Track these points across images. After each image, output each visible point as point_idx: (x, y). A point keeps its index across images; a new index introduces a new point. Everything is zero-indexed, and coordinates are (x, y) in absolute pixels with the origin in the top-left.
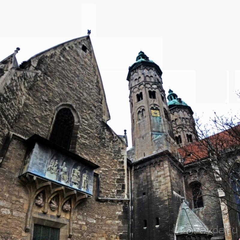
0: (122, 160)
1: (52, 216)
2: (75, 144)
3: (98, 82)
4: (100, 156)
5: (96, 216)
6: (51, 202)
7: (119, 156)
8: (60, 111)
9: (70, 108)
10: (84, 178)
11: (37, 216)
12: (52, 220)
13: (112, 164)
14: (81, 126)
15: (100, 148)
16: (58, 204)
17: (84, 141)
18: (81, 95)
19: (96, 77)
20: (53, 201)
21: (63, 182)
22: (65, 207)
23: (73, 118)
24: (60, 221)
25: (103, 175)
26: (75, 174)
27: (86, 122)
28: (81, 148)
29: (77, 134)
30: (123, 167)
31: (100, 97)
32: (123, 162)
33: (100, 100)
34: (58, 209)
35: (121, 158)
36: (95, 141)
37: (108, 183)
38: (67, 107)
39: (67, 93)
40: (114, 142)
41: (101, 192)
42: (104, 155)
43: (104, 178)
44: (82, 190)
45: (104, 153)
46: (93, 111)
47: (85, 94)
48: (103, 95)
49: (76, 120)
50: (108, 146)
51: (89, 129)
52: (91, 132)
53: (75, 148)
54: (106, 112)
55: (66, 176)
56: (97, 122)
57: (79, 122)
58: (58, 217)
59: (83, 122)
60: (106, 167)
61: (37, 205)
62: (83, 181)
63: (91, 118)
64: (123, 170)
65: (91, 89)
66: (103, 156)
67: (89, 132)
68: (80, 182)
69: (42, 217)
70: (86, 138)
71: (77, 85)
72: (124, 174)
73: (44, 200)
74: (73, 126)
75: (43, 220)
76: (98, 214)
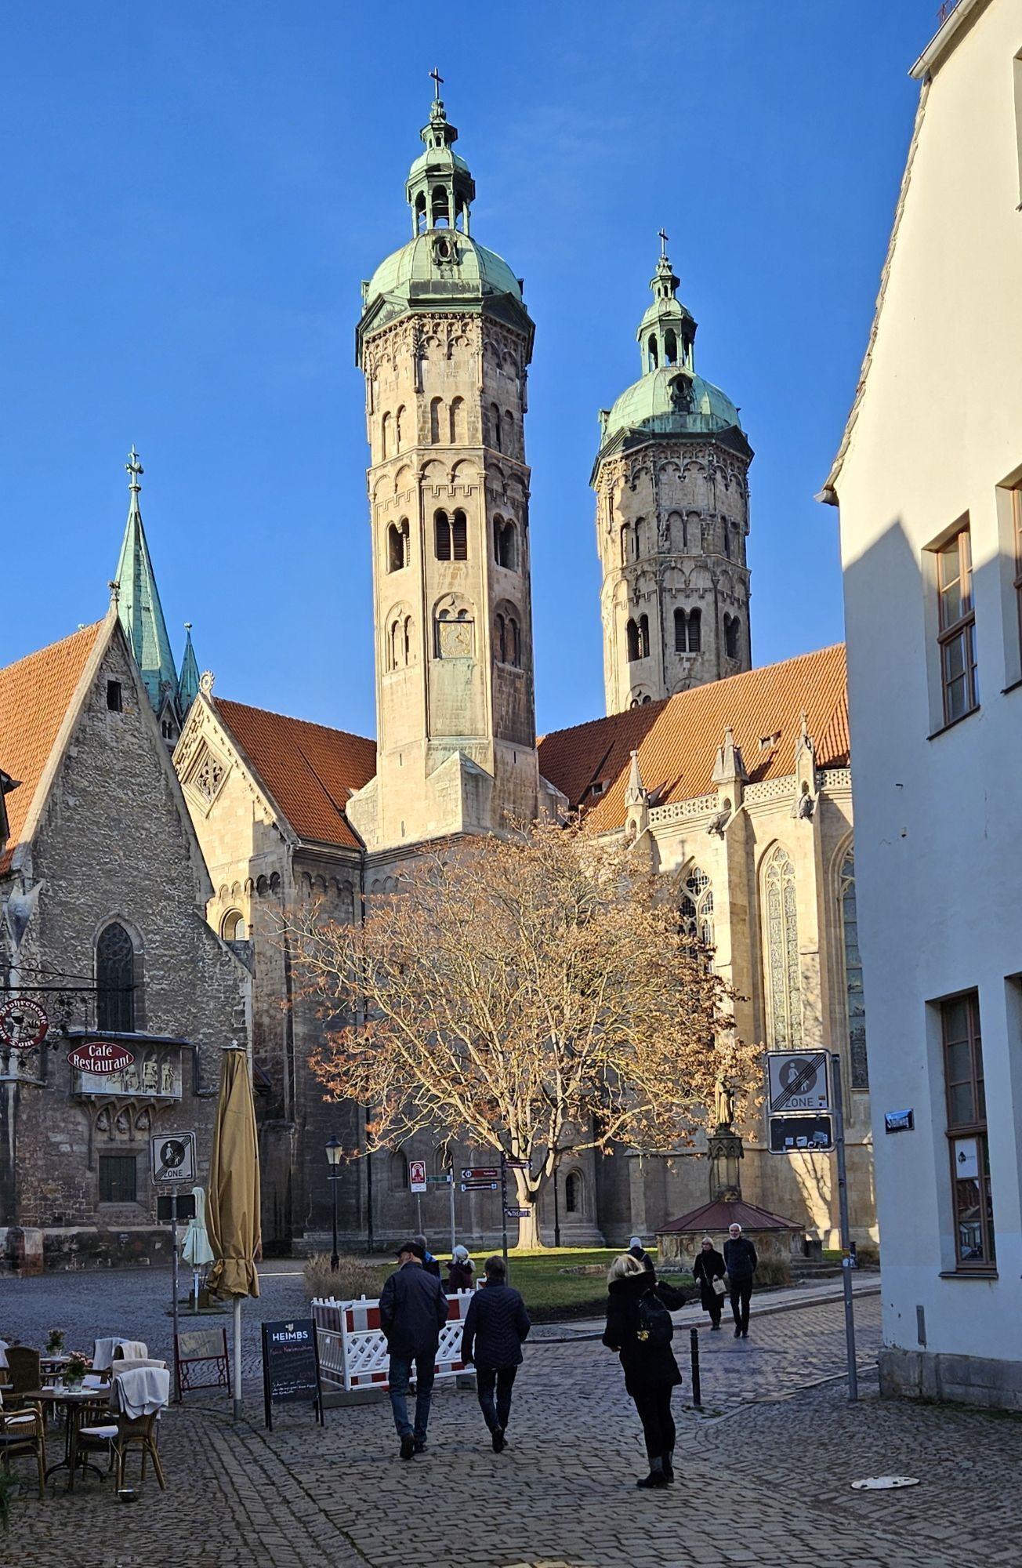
0: (240, 1007)
1: (122, 1142)
2: (143, 1002)
3: (170, 795)
4: (194, 1003)
5: (196, 1124)
6: (118, 1121)
7: (234, 998)
8: (102, 937)
9: (119, 921)
10: (165, 1072)
11: (102, 1146)
12: (124, 1147)
13: (222, 1018)
14: (149, 953)
15: (195, 985)
16: (129, 1122)
17: (159, 987)
18: (135, 873)
19: (163, 782)
20: (122, 1120)
21: (132, 1092)
22: (140, 1124)
23: (128, 939)
24: (135, 1145)
25: (205, 1044)
26: (149, 1071)
27: (157, 937)
28: (155, 1004)
29: (143, 976)
30: (244, 1023)
31: (182, 841)
32: (243, 1012)
33: (183, 852)
34: (130, 1128)
35: (239, 1004)
36: (181, 973)
37: (214, 1060)
38: (111, 922)
39: (105, 892)
40: (222, 965)
41: (202, 1078)
42: (205, 999)
43: (207, 1050)
44: (163, 1093)
45: (204, 995)
46: (170, 898)
47: (143, 864)
48: (189, 831)
49: (136, 942)
50: (211, 978)
51: (167, 952)
52: (172, 957)
53: (143, 1009)
54: (203, 878)
55: (135, 1080)
56: (182, 923)
57: (142, 946)
58: (132, 1140)
59: (152, 941)
60: (210, 1026)
61: (100, 1129)
62: (164, 1077)
63: (167, 921)
64: (244, 1030)
65: (156, 835)
66: (202, 1002)
67: (166, 959)
68: (158, 1082)
69: (109, 1146)
70: (163, 977)
71: (122, 854)
72: (246, 1037)
73: (108, 1119)
74: (132, 960)
75: (112, 1149)
76: (200, 1121)
